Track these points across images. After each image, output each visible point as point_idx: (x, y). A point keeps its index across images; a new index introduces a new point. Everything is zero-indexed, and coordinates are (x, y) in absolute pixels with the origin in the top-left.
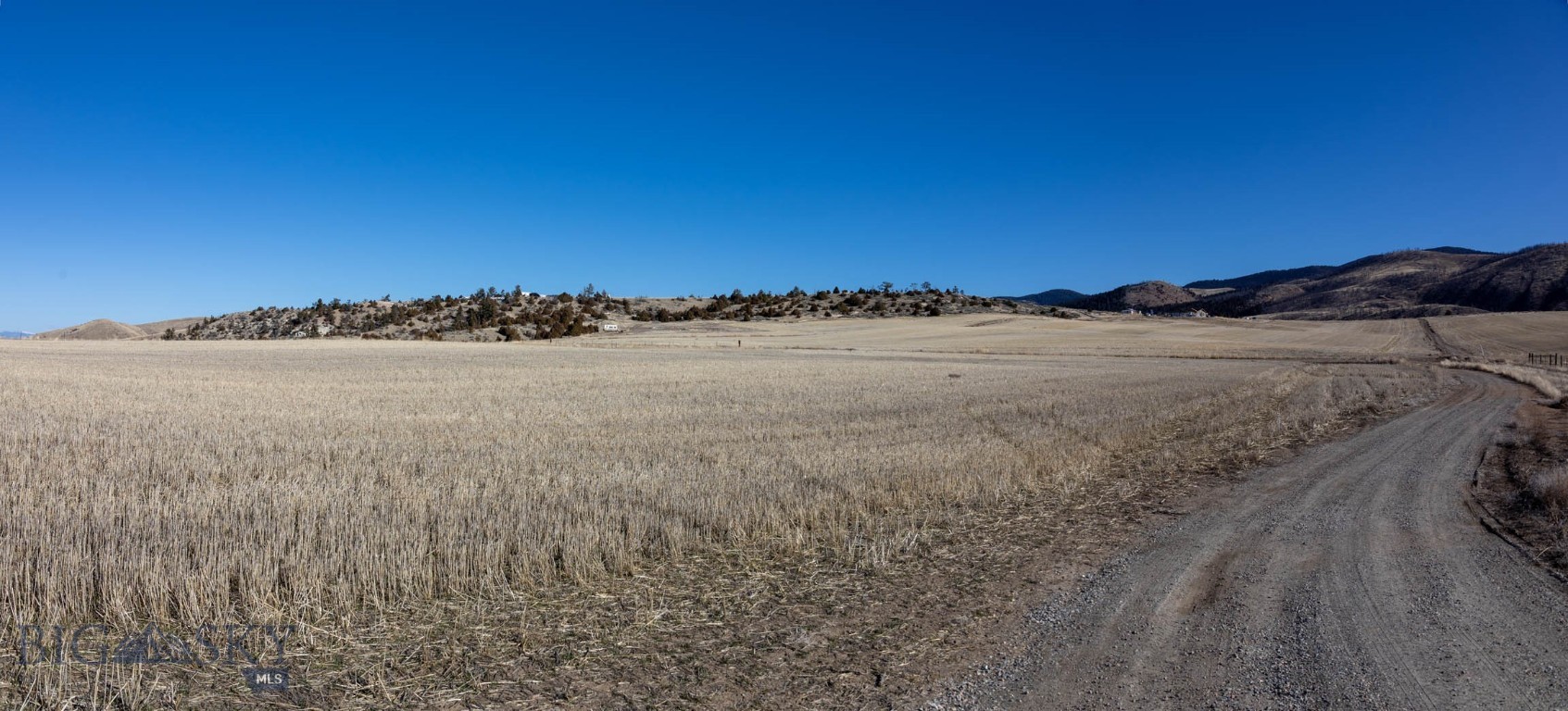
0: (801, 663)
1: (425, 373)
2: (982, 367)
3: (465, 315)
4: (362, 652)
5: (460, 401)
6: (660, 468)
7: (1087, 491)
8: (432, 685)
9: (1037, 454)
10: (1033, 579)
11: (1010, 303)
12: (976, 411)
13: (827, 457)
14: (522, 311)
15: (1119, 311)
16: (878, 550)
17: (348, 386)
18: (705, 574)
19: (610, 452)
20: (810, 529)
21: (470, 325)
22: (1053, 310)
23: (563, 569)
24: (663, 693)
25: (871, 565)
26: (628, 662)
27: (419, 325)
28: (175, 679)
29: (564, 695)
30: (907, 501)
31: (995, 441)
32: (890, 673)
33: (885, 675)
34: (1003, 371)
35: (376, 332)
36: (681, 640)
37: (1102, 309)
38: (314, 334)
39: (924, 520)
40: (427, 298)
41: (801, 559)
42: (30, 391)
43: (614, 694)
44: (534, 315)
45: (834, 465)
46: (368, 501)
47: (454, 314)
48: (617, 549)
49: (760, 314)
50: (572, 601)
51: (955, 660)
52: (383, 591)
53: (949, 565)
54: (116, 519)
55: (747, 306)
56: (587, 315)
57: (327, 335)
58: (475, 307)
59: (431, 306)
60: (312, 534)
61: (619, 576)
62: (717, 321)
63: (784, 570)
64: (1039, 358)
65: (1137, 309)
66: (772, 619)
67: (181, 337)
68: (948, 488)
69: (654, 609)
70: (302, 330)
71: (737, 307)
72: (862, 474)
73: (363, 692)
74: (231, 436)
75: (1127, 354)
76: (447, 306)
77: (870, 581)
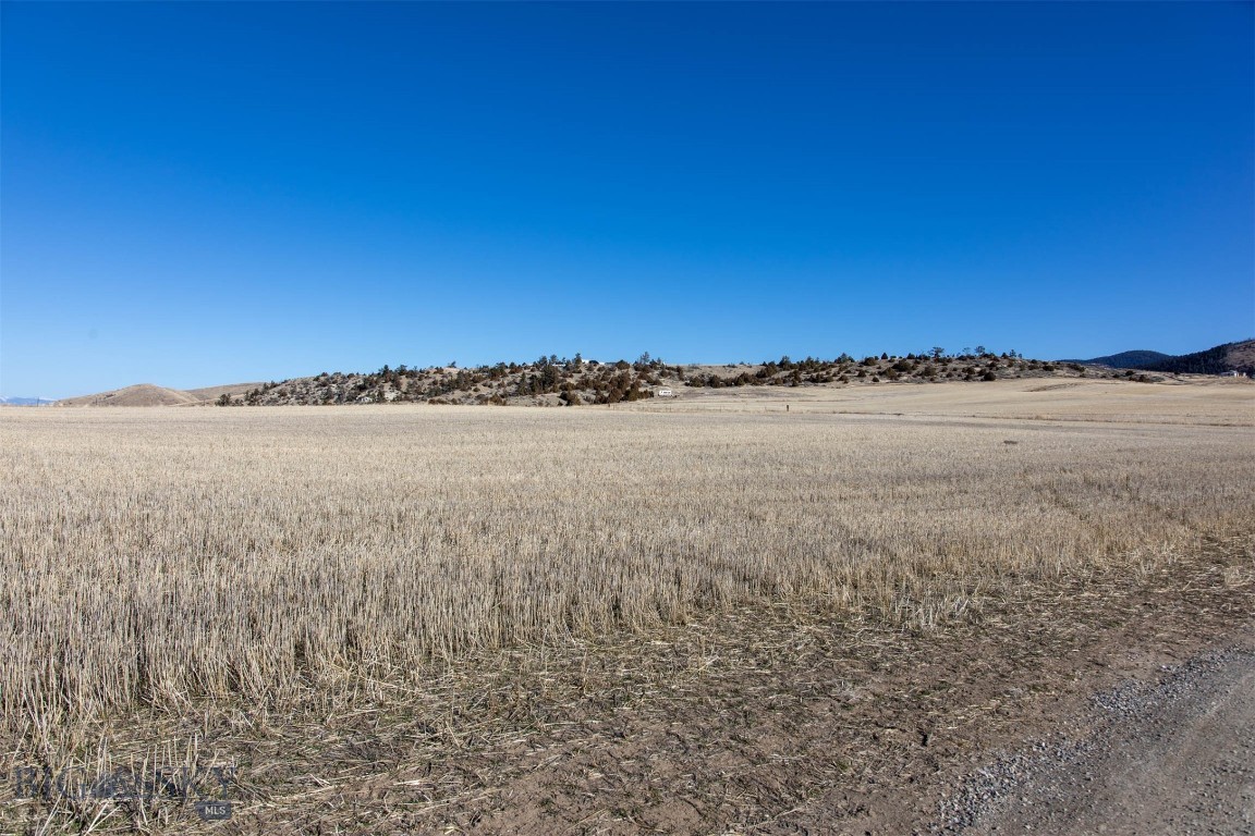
0: (846, 715)
1: (490, 436)
2: (1041, 434)
3: (529, 381)
4: (431, 702)
5: (523, 462)
6: (712, 525)
7: (1170, 573)
8: (498, 729)
9: (1106, 529)
10: (1100, 660)
11: (1076, 367)
12: (1035, 479)
13: (873, 519)
14: (582, 377)
15: (1217, 373)
16: (926, 613)
17: (415, 450)
18: (754, 624)
19: (664, 510)
20: (856, 587)
21: (533, 390)
22: (1128, 374)
23: (621, 617)
24: (714, 734)
25: (918, 627)
26: (682, 704)
27: (484, 391)
28: (236, 752)
29: (622, 734)
30: (958, 567)
31: (1057, 511)
32: (937, 734)
33: (931, 735)
34: (1067, 438)
35: (442, 398)
36: (731, 686)
37: (1193, 372)
38: (381, 399)
39: (975, 587)
40: (492, 365)
41: (847, 615)
42: (51, 465)
43: (668, 733)
44: (593, 382)
45: (881, 527)
46: (435, 559)
47: (518, 380)
48: (671, 599)
49: (808, 380)
50: (629, 647)
51: (1008, 731)
52: (451, 645)
53: (1002, 635)
54: (165, 596)
55: (795, 372)
56: (643, 381)
57: (394, 400)
58: (538, 374)
59: (495, 373)
60: (379, 594)
61: (673, 624)
62: (765, 387)
63: (830, 625)
64: (1110, 425)
65: (1241, 371)
66: (818, 671)
67: (238, 403)
68: (1002, 555)
69: (707, 656)
70: (368, 396)
71: (786, 373)
72: (908, 536)
73: (432, 740)
74: (295, 502)
75: (1226, 422)
76: (511, 373)
77: (917, 642)
